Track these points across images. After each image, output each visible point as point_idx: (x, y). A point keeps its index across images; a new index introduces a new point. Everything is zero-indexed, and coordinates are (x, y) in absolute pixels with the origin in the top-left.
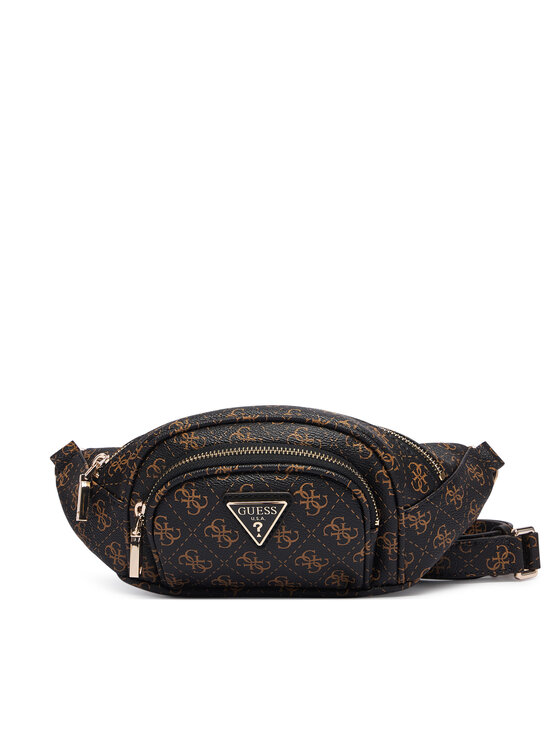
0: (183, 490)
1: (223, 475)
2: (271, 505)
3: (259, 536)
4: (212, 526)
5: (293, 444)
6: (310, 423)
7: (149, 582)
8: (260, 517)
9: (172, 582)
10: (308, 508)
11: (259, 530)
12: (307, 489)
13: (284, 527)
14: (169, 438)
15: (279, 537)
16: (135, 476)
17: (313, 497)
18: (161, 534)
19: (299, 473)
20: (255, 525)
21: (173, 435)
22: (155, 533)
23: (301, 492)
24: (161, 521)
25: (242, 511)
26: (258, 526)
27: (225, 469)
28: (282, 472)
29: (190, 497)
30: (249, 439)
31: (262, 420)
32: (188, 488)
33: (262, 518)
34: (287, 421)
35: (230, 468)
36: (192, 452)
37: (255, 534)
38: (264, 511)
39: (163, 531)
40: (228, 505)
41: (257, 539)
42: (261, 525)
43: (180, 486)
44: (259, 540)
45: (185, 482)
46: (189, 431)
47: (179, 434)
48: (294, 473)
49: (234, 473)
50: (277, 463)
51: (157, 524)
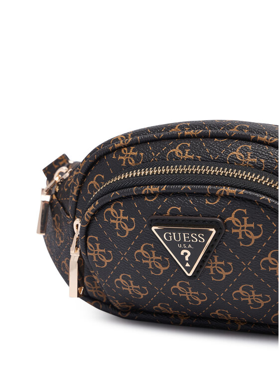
0: (111, 210)
1: (151, 195)
2: (198, 232)
3: (187, 265)
4: (142, 251)
5: (233, 164)
6: (255, 141)
7: (101, 302)
8: (187, 244)
9: (117, 304)
10: (240, 237)
11: (187, 258)
12: (239, 216)
13: (216, 257)
14: (108, 153)
15: (211, 268)
16: (78, 192)
17: (246, 225)
18: (94, 254)
19: (231, 197)
20: (182, 253)
21: (114, 150)
22: (88, 254)
23: (233, 219)
24: (93, 241)
25: (168, 236)
26: (186, 254)
27: (153, 189)
28: (213, 196)
29: (118, 217)
30: (187, 156)
31: (204, 136)
32: (117, 208)
33: (190, 246)
34: (231, 138)
35: (157, 189)
36: (129, 168)
37: (184, 262)
38: (191, 238)
39: (96, 252)
40: (153, 228)
41: (186, 268)
42: (189, 254)
43: (108, 205)
44: (189, 270)
45: (113, 201)
46: (129, 146)
47: (120, 148)
48: (226, 197)
49: (163, 195)
50: (208, 185)
51: (89, 244)
